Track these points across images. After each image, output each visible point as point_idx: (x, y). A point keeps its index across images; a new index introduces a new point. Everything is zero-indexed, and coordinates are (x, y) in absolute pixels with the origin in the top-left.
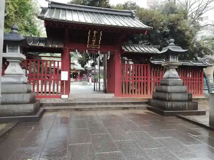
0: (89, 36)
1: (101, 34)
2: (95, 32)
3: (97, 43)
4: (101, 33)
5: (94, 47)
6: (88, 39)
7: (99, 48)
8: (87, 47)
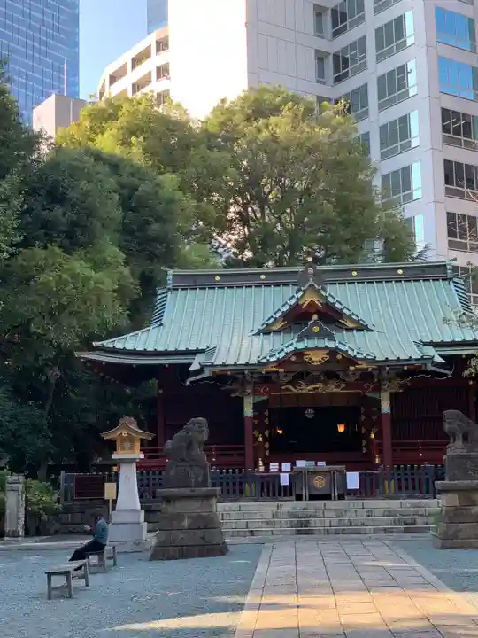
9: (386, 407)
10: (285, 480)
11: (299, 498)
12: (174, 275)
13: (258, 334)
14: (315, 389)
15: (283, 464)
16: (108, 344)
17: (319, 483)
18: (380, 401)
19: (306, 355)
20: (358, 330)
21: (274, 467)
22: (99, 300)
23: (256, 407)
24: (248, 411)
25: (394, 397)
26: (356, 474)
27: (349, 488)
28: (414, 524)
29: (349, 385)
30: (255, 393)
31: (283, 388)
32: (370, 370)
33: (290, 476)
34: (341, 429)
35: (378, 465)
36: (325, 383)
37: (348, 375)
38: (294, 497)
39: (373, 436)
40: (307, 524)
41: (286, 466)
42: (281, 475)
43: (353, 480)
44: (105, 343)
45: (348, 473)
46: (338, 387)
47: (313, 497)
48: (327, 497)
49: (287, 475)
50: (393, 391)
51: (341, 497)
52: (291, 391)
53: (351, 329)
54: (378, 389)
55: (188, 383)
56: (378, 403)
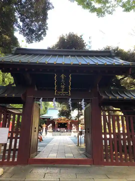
0: (55, 82)
1: (71, 78)
2: (63, 76)
3: (66, 89)
4: (70, 76)
5: (64, 95)
6: (55, 85)
7: (70, 95)
8: (55, 95)
9: (69, 123)
10: (59, 130)
11: (60, 132)
14: (62, 121)
16: (42, 116)
17: (62, 131)
21: (58, 129)
24: (56, 123)
30: (57, 121)
31: (59, 121)
35: (68, 129)
39: (68, 126)
40: (61, 135)
41: (59, 129)
43: (65, 131)
46: (65, 121)
47: (61, 132)
48: (63, 132)
54: (68, 121)
55: (50, 120)
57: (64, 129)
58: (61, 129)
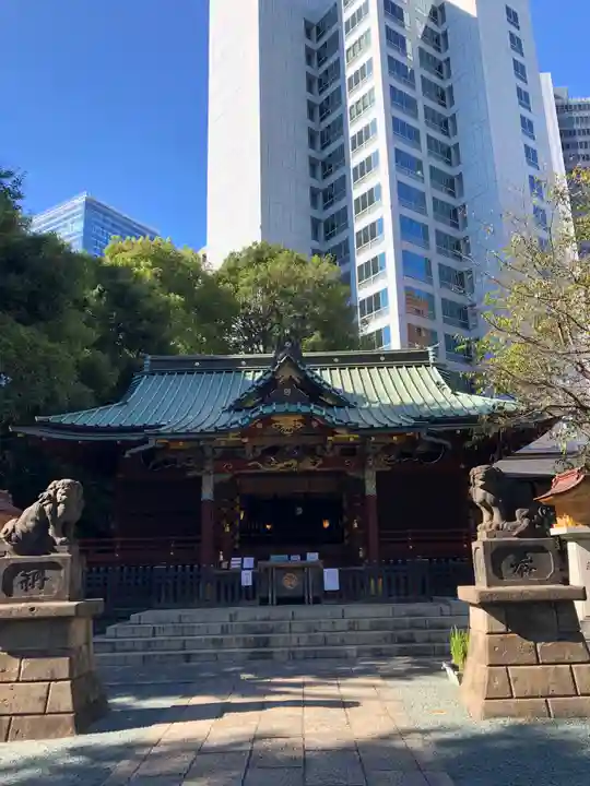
9: (371, 488)
10: (247, 579)
11: (264, 602)
12: (151, 361)
13: (229, 410)
14: (288, 466)
15: (245, 559)
17: (290, 583)
18: (364, 480)
19: (274, 422)
20: (339, 407)
21: (235, 562)
22: (48, 370)
23: (217, 489)
24: (207, 493)
25: (380, 477)
26: (336, 571)
27: (326, 589)
28: (414, 641)
29: (326, 462)
30: (217, 471)
31: (250, 464)
32: (351, 440)
33: (253, 573)
34: (326, 525)
35: (362, 560)
36: (300, 460)
37: (325, 449)
38: (257, 601)
39: (356, 525)
40: (266, 643)
41: (249, 562)
42: (243, 572)
43: (331, 579)
44: (51, 418)
45: (326, 571)
46: (314, 464)
47: (282, 601)
48: (299, 601)
49: (250, 572)
50: (379, 469)
51: (317, 601)
52: (259, 468)
53: (332, 406)
54: (363, 466)
55: (127, 456)
56: (361, 484)
57: (313, 557)
58: (276, 559)
